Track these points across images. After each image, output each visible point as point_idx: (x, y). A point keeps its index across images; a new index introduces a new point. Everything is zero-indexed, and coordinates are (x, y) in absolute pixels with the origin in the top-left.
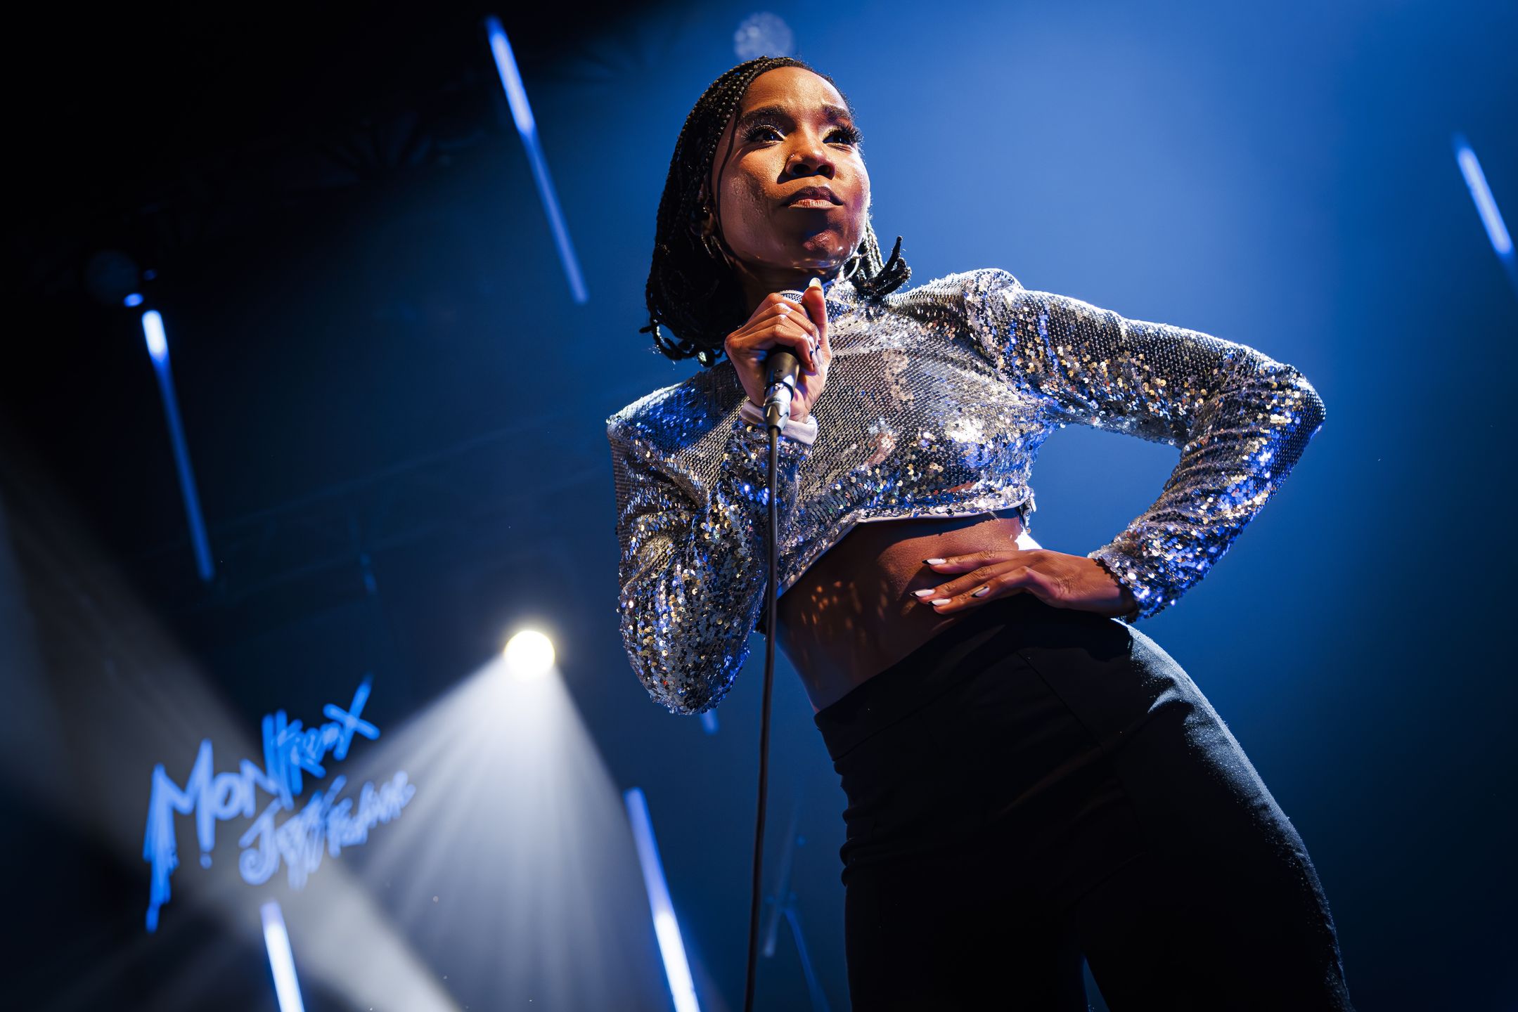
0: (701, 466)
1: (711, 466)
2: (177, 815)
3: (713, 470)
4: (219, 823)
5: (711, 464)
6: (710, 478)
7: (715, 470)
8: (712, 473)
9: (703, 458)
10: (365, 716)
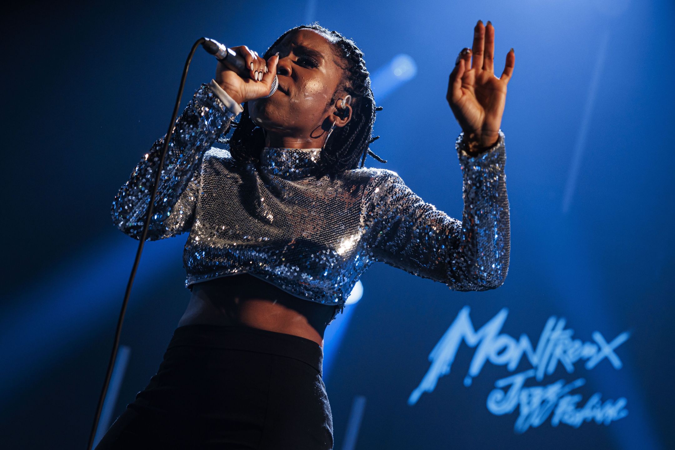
0: (210, 199)
1: (214, 203)
2: (463, 343)
3: (213, 205)
4: (488, 363)
5: (214, 202)
6: (209, 208)
7: (214, 206)
8: (211, 206)
9: (214, 197)
10: (617, 351)
